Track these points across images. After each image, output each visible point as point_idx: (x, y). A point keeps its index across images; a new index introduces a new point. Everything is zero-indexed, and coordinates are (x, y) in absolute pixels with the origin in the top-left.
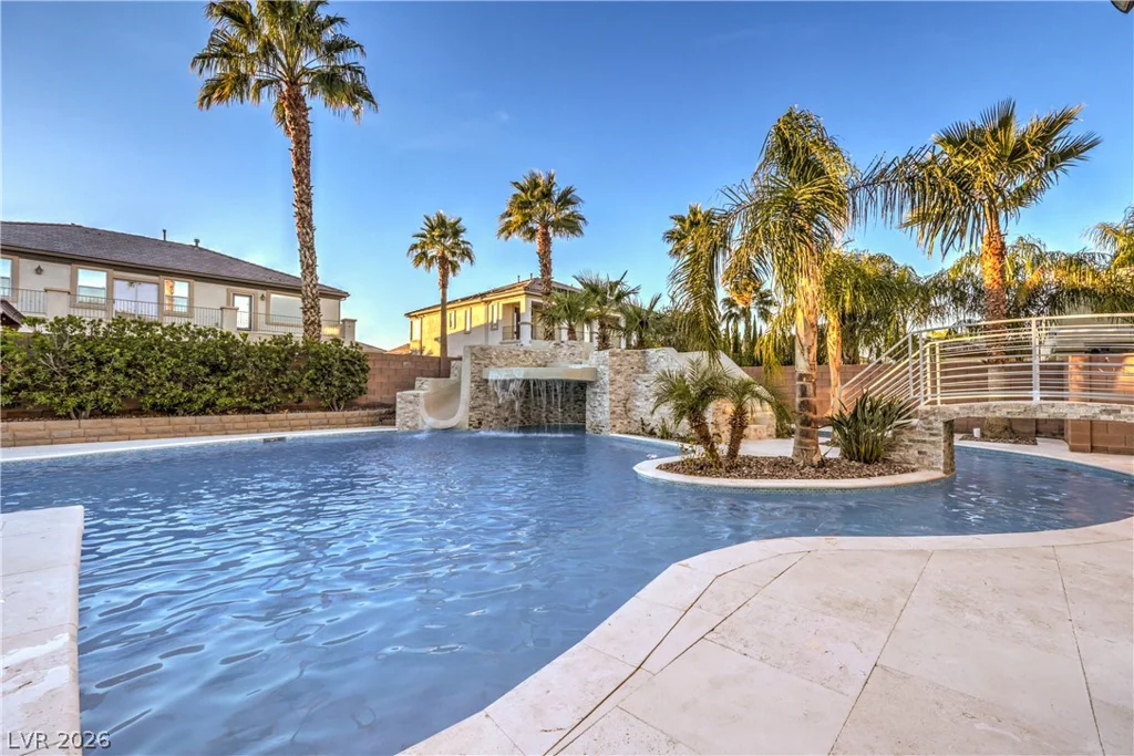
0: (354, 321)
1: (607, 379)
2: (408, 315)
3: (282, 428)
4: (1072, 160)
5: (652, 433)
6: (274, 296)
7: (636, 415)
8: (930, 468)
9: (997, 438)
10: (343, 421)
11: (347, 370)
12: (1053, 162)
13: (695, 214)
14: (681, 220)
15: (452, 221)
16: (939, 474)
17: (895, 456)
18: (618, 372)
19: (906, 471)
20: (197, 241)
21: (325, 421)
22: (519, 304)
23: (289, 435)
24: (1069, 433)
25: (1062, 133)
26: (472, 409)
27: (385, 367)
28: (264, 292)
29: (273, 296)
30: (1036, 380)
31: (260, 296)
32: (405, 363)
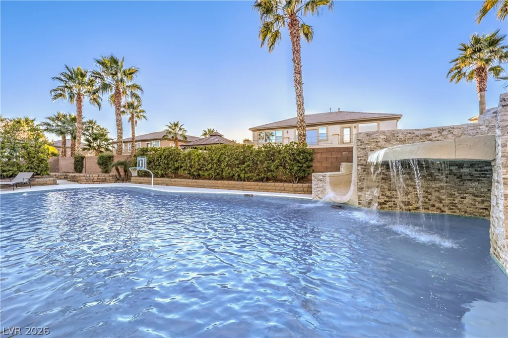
3: (250, 189)
10: (292, 189)
11: (295, 159)
20: (339, 109)
21: (283, 188)
23: (255, 193)
26: (361, 189)
27: (330, 156)
28: (355, 124)
29: (360, 125)
31: (354, 126)
32: (344, 153)
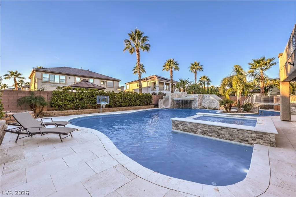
0: (124, 86)
1: (197, 99)
2: (125, 84)
4: (274, 65)
5: (206, 108)
6: (108, 81)
7: (202, 105)
8: (256, 112)
9: (262, 109)
12: (271, 65)
13: (196, 63)
14: (193, 64)
15: (142, 64)
16: (258, 113)
17: (251, 111)
18: (199, 98)
19: (253, 112)
22: (156, 82)
24: (274, 108)
25: (273, 61)
26: (171, 105)
30: (270, 101)
31: (105, 81)
